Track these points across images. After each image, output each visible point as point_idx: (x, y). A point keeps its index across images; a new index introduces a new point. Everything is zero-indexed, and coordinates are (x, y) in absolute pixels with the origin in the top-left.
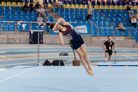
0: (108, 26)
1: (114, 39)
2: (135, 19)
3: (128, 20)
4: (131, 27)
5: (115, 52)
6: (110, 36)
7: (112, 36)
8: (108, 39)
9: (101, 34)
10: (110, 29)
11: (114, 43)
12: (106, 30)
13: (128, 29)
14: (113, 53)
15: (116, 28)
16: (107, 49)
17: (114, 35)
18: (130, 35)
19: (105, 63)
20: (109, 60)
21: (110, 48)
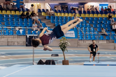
0: (93, 31)
1: (98, 43)
3: (110, 26)
4: (113, 32)
5: (99, 54)
6: (94, 40)
7: (96, 40)
8: (92, 43)
9: (87, 38)
10: (95, 34)
11: (98, 46)
12: (91, 35)
13: (110, 34)
15: (99, 33)
16: (91, 51)
17: (97, 39)
18: (111, 39)
19: (90, 63)
20: (93, 60)
21: (94, 50)
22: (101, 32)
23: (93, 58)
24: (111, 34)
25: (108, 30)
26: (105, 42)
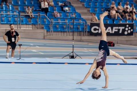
0: (12, 10)
1: (19, 28)
2: (46, 3)
3: (38, 4)
4: (42, 12)
5: (20, 45)
7: (17, 24)
8: (10, 29)
9: (2, 21)
10: (14, 15)
11: (19, 33)
12: (9, 16)
13: (37, 16)
14: (16, 47)
15: (21, 14)
16: (9, 41)
17: (19, 23)
18: (39, 23)
19: (7, 59)
20: (12, 55)
21: (13, 40)
22: (24, 12)
24: (39, 15)
25: (34, 9)
26: (29, 28)
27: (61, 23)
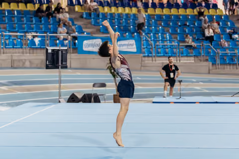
0: (169, 40)
1: (178, 61)
2: (211, 31)
3: (200, 31)
4: (205, 42)
5: (180, 82)
6: (171, 56)
7: (176, 56)
9: (158, 53)
10: (172, 46)
12: (166, 47)
13: (200, 46)
14: (176, 83)
15: (181, 44)
17: (178, 55)
18: (203, 54)
19: (164, 98)
20: (170, 94)
21: (172, 75)
22: (184, 42)
23: (169, 89)
24: (203, 45)
25: (196, 38)
26: (191, 60)
27: (229, 54)
